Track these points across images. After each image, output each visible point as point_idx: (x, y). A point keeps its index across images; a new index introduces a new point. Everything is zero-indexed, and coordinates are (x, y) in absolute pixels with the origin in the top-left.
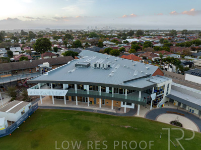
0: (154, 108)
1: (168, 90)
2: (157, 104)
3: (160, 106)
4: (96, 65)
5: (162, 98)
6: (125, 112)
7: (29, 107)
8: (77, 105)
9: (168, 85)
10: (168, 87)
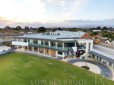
0: (77, 58)
1: (89, 47)
2: (79, 56)
3: (82, 58)
4: (52, 34)
5: (85, 52)
6: (56, 58)
7: (9, 49)
8: (33, 52)
9: (90, 43)
10: (90, 46)
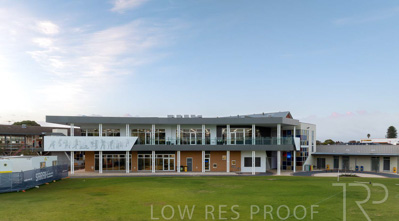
2: (302, 165)
3: (308, 169)
5: (307, 154)
6: (254, 174)
8: (153, 171)
10: (312, 138)
